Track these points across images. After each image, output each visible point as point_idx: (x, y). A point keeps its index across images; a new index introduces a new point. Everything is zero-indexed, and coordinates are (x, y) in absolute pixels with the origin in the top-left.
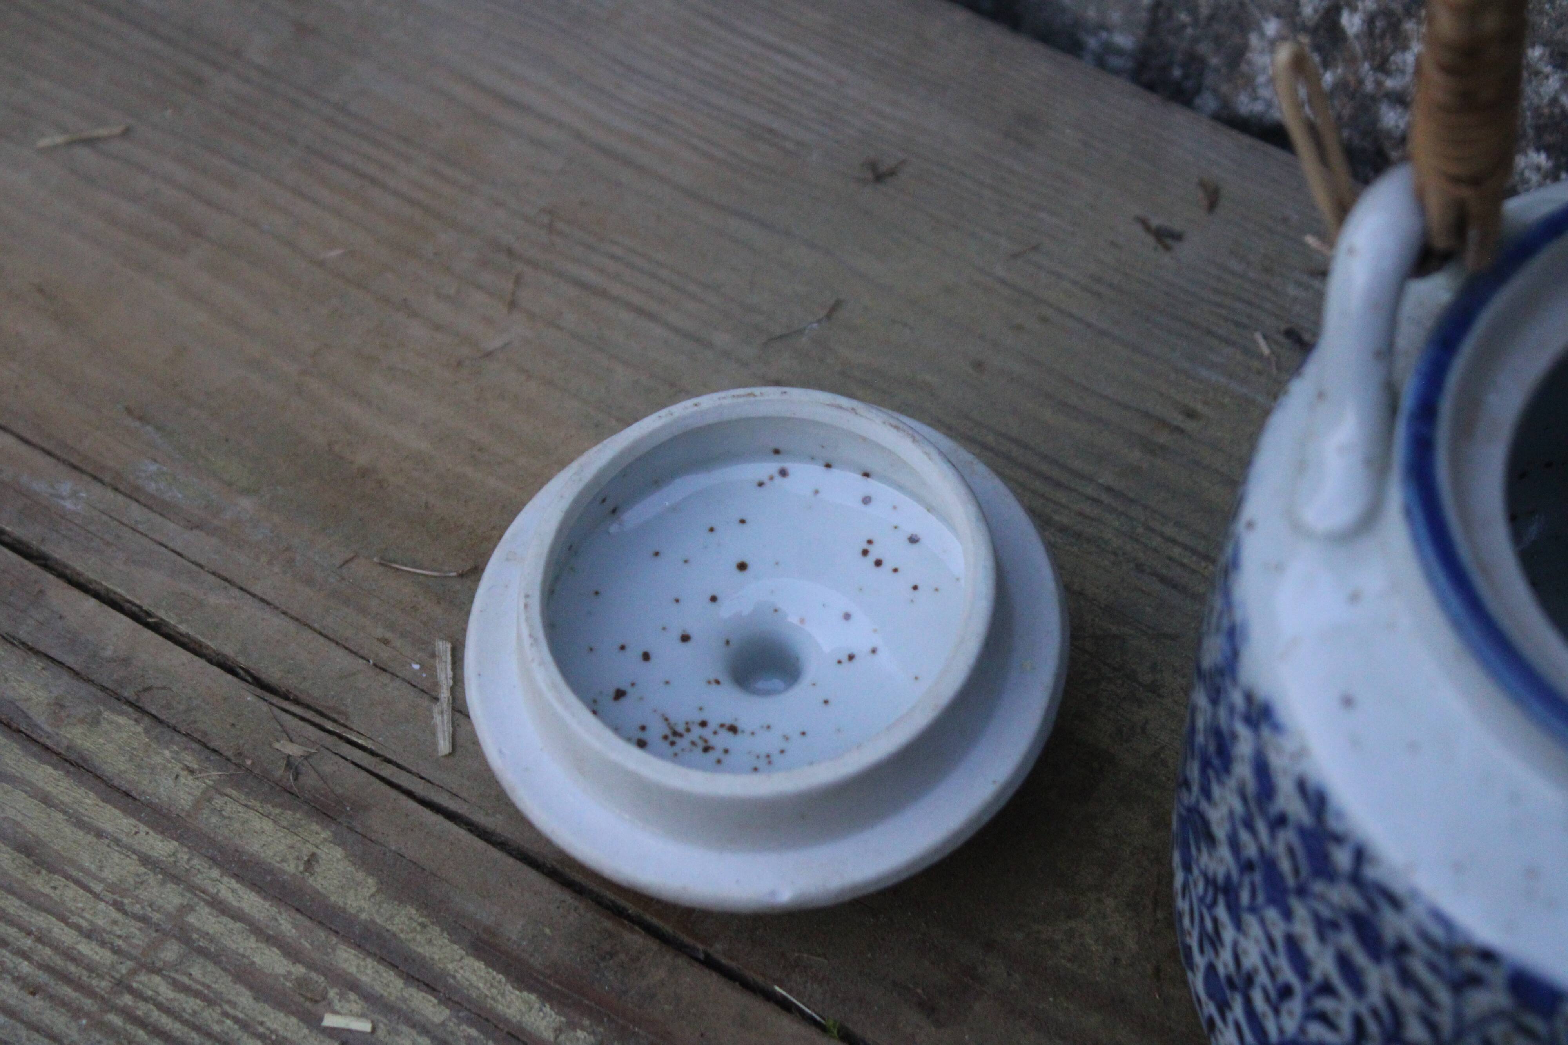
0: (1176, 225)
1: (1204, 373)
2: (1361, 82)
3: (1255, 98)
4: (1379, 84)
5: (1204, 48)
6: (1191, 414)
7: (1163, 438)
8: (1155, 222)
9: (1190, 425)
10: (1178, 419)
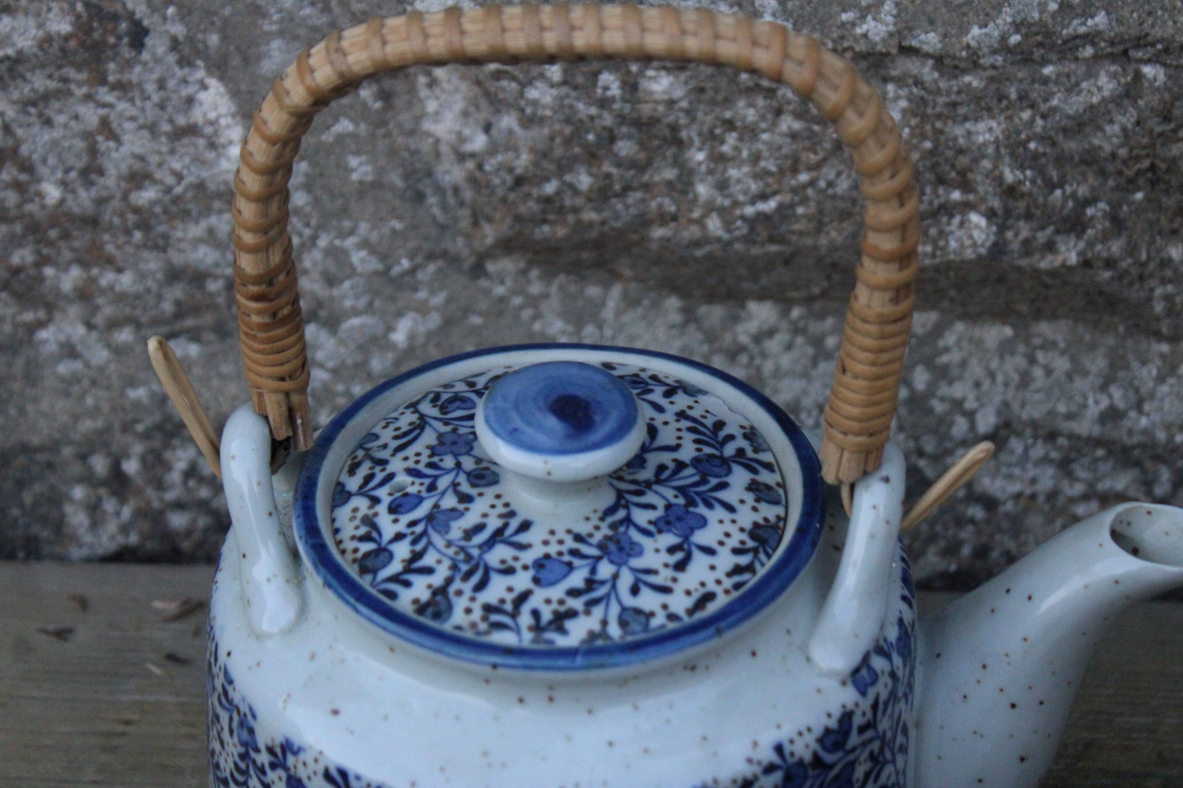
0: (66, 623)
1: (125, 698)
2: (148, 503)
3: (81, 546)
4: (162, 500)
5: (36, 529)
6: (127, 723)
7: (116, 742)
8: (51, 627)
9: (130, 729)
10: (120, 728)
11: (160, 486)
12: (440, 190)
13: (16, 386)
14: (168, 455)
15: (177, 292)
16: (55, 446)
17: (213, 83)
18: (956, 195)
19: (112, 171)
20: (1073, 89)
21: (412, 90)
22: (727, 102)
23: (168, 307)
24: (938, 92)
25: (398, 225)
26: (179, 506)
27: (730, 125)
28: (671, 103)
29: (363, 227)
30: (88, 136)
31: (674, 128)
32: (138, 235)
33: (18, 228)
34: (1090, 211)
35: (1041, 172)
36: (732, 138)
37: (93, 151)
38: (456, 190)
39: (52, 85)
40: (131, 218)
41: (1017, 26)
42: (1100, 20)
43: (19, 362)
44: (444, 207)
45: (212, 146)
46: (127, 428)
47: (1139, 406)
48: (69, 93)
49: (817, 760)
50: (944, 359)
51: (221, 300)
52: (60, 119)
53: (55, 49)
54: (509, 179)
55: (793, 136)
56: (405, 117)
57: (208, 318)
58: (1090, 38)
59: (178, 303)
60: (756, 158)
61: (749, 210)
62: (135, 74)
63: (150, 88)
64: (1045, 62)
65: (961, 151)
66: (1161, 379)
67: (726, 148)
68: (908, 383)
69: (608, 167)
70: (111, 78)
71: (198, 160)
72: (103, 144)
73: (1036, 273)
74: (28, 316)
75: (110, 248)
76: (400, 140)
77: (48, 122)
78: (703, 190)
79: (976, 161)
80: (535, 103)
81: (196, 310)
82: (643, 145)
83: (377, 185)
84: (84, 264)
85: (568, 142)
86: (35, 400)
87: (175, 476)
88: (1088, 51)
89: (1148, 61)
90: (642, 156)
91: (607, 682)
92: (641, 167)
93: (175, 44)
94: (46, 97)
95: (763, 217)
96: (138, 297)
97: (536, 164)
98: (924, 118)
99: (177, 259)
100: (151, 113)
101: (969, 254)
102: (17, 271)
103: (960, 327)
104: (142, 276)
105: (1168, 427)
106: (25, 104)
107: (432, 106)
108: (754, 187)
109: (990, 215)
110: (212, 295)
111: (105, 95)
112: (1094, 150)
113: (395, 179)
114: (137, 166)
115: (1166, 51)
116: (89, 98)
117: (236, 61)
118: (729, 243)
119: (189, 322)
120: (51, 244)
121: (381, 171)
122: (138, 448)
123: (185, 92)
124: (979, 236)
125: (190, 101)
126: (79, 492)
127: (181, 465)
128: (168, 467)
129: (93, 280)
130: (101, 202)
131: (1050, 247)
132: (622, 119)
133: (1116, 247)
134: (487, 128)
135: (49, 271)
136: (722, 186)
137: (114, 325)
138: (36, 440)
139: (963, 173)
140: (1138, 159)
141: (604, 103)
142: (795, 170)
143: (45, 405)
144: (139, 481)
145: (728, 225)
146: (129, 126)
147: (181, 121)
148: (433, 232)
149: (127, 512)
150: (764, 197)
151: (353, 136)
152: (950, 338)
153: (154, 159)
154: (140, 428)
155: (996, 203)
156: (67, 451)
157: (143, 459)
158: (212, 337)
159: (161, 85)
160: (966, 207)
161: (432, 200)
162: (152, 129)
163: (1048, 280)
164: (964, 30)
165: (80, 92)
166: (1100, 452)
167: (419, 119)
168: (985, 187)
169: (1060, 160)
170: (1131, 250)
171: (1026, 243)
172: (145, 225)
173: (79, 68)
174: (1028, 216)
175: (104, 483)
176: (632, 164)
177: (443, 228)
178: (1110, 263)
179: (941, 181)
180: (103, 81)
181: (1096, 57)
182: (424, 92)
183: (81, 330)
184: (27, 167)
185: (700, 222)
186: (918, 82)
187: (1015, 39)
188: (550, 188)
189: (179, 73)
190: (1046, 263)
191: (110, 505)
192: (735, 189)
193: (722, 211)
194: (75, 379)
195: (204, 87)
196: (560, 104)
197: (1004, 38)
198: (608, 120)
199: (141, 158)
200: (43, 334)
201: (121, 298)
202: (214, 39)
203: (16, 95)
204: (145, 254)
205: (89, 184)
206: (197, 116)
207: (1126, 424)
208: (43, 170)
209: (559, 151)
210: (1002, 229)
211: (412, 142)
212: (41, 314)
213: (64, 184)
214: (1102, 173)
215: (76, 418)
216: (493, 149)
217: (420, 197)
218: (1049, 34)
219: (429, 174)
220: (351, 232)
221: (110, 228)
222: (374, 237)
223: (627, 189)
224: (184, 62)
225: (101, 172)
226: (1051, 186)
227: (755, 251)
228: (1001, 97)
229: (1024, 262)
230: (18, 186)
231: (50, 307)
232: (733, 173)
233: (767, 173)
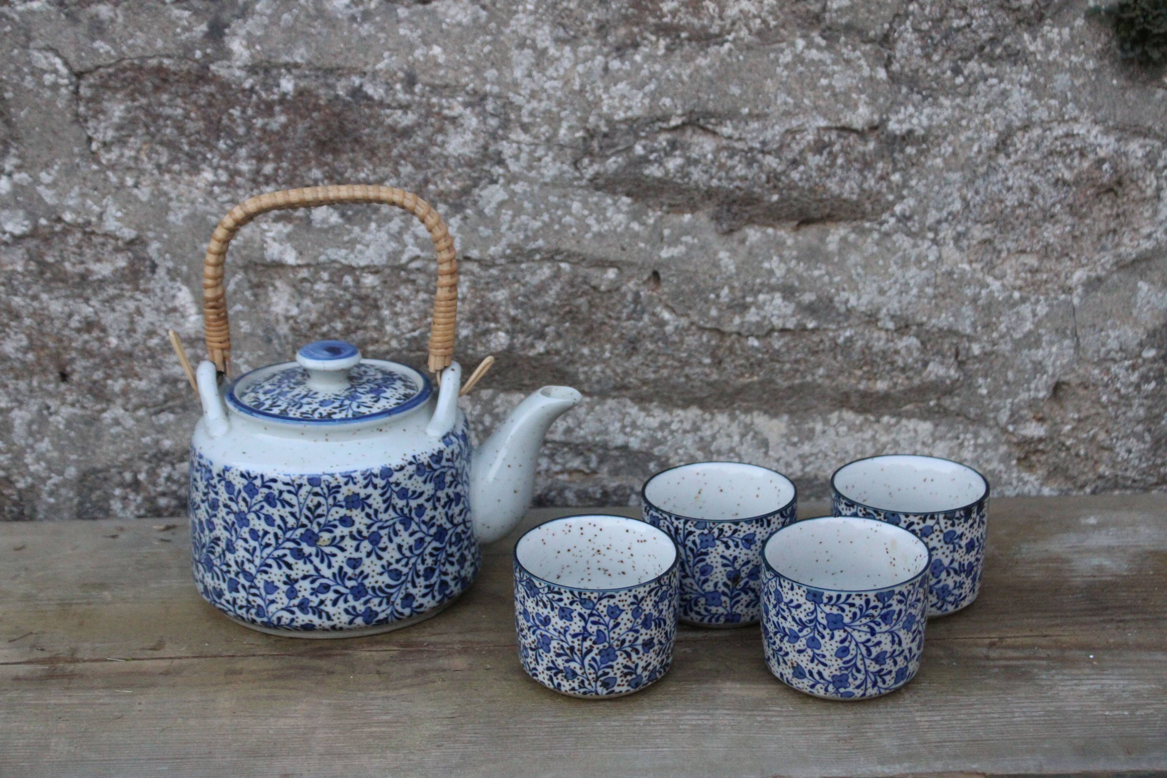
0: (115, 534)
1: (144, 551)
2: (149, 493)
4: (155, 491)
10: (142, 558)
11: (155, 484)
12: (278, 337)
13: (92, 441)
14: (158, 471)
15: (165, 389)
16: (107, 469)
17: (185, 289)
18: (493, 325)
19: (139, 330)
20: (533, 273)
21: (266, 294)
22: (396, 287)
23: (161, 397)
24: (480, 277)
25: (261, 353)
26: (163, 494)
27: (398, 298)
28: (373, 288)
29: (246, 354)
30: (130, 315)
31: (375, 300)
32: (149, 361)
33: (97, 360)
34: (547, 329)
35: (526, 311)
36: (399, 305)
37: (132, 322)
38: (286, 337)
39: (117, 292)
40: (147, 352)
41: (509, 246)
42: (541, 243)
43: (93, 429)
44: (281, 345)
45: (183, 316)
46: (141, 458)
47: (579, 426)
48: (123, 296)
49: (429, 466)
50: (496, 410)
51: (184, 393)
52: (118, 308)
53: (118, 274)
54: (307, 325)
55: (424, 301)
56: (264, 305)
57: (178, 402)
58: (538, 250)
59: (165, 395)
60: (410, 313)
61: (408, 336)
62: (152, 285)
63: (158, 291)
64: (521, 262)
65: (492, 304)
66: (588, 414)
67: (397, 309)
68: (482, 422)
69: (349, 319)
70: (142, 287)
71: (177, 324)
72: (137, 318)
73: (529, 358)
74: (98, 407)
75: (137, 369)
76: (262, 315)
77: (113, 310)
78: (389, 328)
79: (498, 307)
80: (318, 292)
81: (173, 398)
82: (363, 309)
83: (252, 334)
84: (125, 377)
85: (332, 307)
86: (100, 447)
87: (162, 480)
88: (538, 257)
89: (562, 261)
90: (363, 314)
91: (348, 431)
92: (363, 318)
93: (169, 271)
94: (113, 298)
95: (415, 339)
96: (148, 392)
97: (319, 318)
98: (477, 290)
99: (166, 372)
100: (157, 302)
101: (500, 349)
102: (95, 382)
103: (502, 395)
104: (151, 381)
105: (592, 434)
106: (105, 301)
107: (275, 299)
108: (410, 326)
109: (507, 332)
110: (180, 390)
111: (139, 295)
112: (546, 303)
113: (260, 332)
114: (151, 327)
115: (569, 256)
116: (132, 297)
117: (194, 278)
118: (400, 351)
119: (170, 404)
120: (111, 368)
121: (254, 329)
122: (145, 467)
123: (173, 292)
124: (503, 341)
125: (174, 297)
126: (118, 492)
127: (164, 475)
128: (158, 476)
129: (128, 385)
130: (135, 345)
131: (532, 346)
132: (354, 296)
133: (559, 344)
134: (298, 305)
135: (110, 382)
136: (397, 325)
137: (136, 408)
138: (99, 466)
139: (494, 314)
140: (564, 306)
141: (346, 289)
142: (426, 317)
143: (104, 449)
144: (145, 483)
145: (400, 342)
146: (148, 309)
147: (170, 305)
148: (276, 356)
149: (139, 499)
150: (414, 330)
151: (241, 312)
152: (498, 401)
153: (158, 324)
154: (147, 456)
155: (508, 326)
156: (113, 471)
157: (147, 473)
158: (179, 410)
159: (162, 289)
160: (498, 329)
161: (276, 342)
162: (157, 310)
163: (534, 364)
164: (488, 248)
165: (128, 294)
166: (566, 449)
167: (269, 305)
168: (503, 319)
169: (534, 308)
170: (566, 347)
171: (523, 344)
172: (152, 357)
173: (128, 283)
174: (522, 331)
175: (129, 486)
176: (358, 317)
177: (280, 355)
178: (558, 352)
179: (486, 319)
180: (137, 289)
181: (542, 259)
182: (271, 294)
183: (122, 411)
184: (104, 330)
185: (388, 343)
186: (472, 273)
187: (508, 252)
188: (325, 329)
189: (170, 284)
190: (532, 353)
191: (132, 496)
192: (402, 327)
193: (396, 337)
194: (118, 435)
195: (180, 290)
196: (329, 292)
197: (504, 251)
198: (348, 296)
199: (152, 324)
200: (105, 415)
201: (141, 393)
202: (185, 268)
203: (100, 297)
204: (152, 370)
205: (129, 337)
206: (177, 303)
207: (575, 434)
208: (110, 331)
209: (328, 312)
210: (512, 338)
211: (267, 316)
212: (104, 405)
213: (119, 337)
214: (552, 314)
215: (118, 453)
216: (301, 313)
217: (269, 341)
218: (521, 249)
219: (274, 330)
220: (241, 356)
221: (138, 359)
222: (251, 358)
223: (358, 328)
224: (173, 279)
225: (134, 331)
226: (530, 318)
227: (412, 355)
228: (506, 279)
229: (522, 353)
230: (99, 339)
231: (109, 401)
232: (401, 320)
233: (415, 319)
